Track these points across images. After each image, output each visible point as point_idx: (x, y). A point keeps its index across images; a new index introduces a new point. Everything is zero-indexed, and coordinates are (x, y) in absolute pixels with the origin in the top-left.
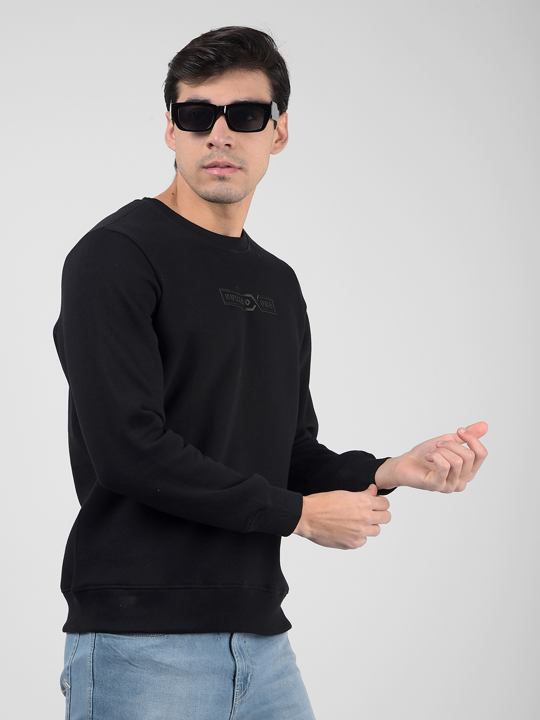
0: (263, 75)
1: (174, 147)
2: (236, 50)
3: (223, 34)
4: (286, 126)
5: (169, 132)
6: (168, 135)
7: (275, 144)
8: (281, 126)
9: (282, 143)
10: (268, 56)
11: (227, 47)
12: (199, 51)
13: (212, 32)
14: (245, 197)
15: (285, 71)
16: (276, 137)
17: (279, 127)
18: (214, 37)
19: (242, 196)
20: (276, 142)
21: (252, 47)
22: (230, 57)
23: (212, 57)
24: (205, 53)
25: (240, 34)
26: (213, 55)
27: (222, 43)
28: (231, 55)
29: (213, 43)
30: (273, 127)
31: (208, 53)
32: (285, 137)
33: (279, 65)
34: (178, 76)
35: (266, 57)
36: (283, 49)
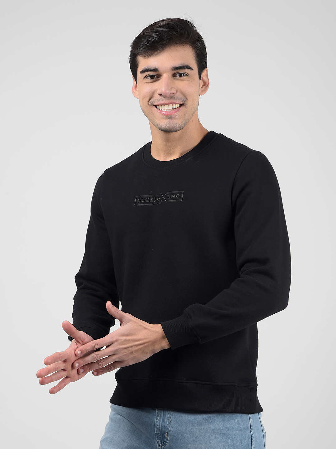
0: (189, 47)
1: (138, 97)
2: (170, 33)
3: (162, 24)
4: (207, 76)
5: (134, 87)
6: (134, 89)
7: (202, 89)
8: (204, 76)
9: (206, 87)
10: (191, 35)
11: (164, 32)
12: (148, 35)
13: (155, 23)
14: (185, 126)
15: (203, 43)
16: (202, 84)
17: (203, 77)
18: (156, 26)
19: (183, 125)
20: (202, 87)
21: (180, 30)
22: (167, 38)
23: (155, 38)
24: (151, 37)
25: (171, 23)
26: (156, 37)
27: (162, 29)
28: (168, 37)
29: (155, 30)
30: (199, 79)
31: (153, 37)
32: (208, 84)
33: (199, 39)
34: (136, 52)
35: (189, 36)
36: (200, 29)
